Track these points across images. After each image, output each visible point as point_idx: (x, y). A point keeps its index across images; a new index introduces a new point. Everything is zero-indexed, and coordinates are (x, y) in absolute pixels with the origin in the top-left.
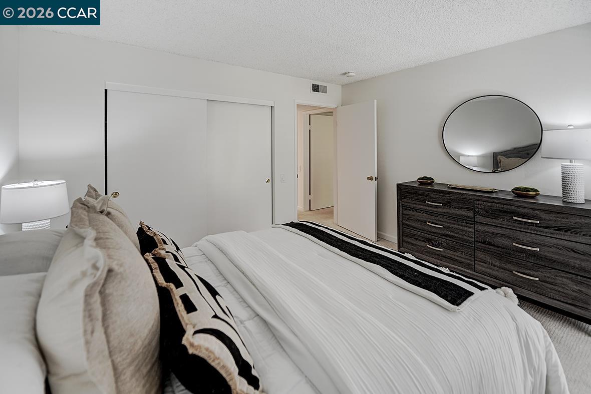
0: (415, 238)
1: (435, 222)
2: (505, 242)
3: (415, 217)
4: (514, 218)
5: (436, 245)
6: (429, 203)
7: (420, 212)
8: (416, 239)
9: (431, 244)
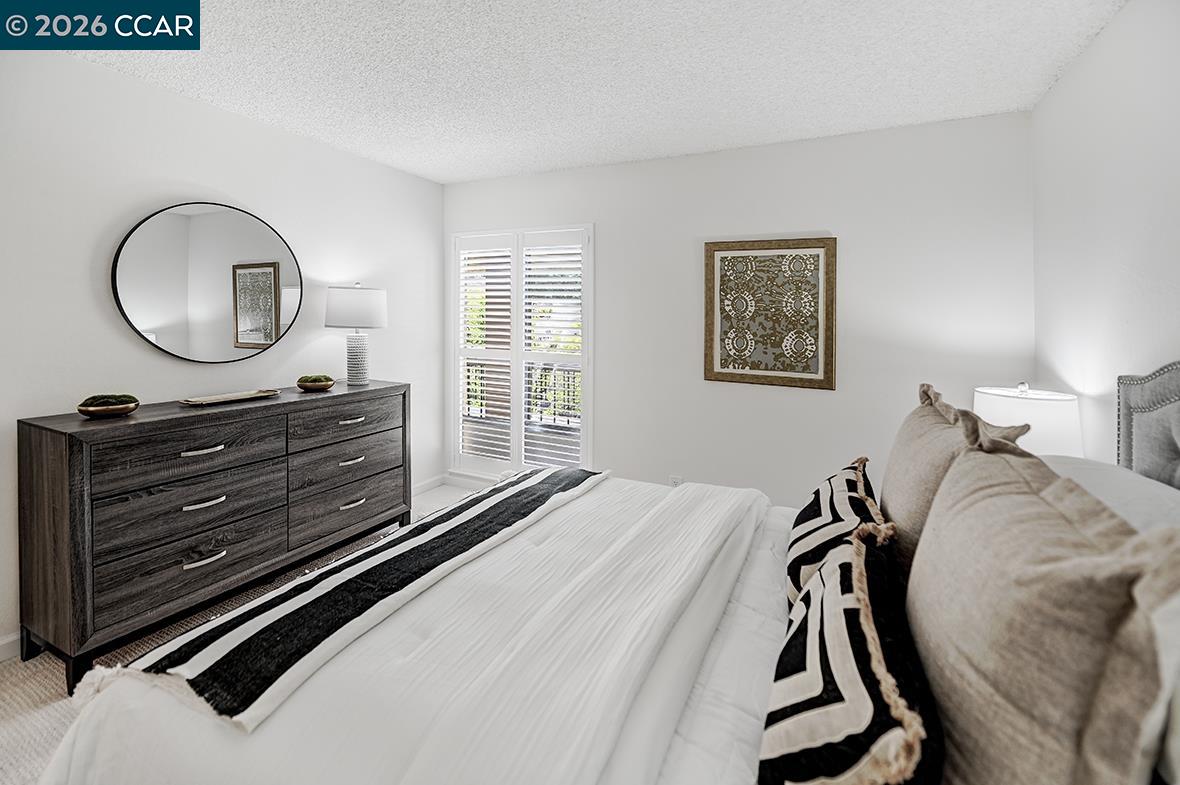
0: (141, 575)
1: (206, 495)
2: (330, 467)
3: (146, 513)
4: (341, 423)
5: (211, 551)
6: (190, 454)
7: (162, 491)
8: (148, 573)
9: (196, 556)
